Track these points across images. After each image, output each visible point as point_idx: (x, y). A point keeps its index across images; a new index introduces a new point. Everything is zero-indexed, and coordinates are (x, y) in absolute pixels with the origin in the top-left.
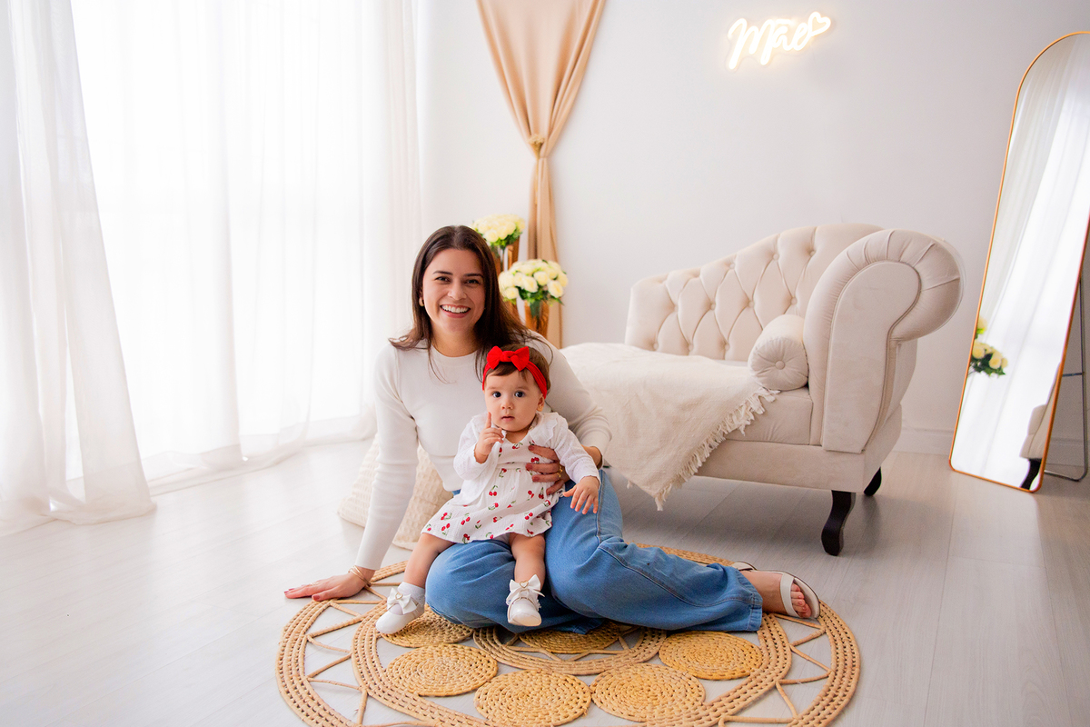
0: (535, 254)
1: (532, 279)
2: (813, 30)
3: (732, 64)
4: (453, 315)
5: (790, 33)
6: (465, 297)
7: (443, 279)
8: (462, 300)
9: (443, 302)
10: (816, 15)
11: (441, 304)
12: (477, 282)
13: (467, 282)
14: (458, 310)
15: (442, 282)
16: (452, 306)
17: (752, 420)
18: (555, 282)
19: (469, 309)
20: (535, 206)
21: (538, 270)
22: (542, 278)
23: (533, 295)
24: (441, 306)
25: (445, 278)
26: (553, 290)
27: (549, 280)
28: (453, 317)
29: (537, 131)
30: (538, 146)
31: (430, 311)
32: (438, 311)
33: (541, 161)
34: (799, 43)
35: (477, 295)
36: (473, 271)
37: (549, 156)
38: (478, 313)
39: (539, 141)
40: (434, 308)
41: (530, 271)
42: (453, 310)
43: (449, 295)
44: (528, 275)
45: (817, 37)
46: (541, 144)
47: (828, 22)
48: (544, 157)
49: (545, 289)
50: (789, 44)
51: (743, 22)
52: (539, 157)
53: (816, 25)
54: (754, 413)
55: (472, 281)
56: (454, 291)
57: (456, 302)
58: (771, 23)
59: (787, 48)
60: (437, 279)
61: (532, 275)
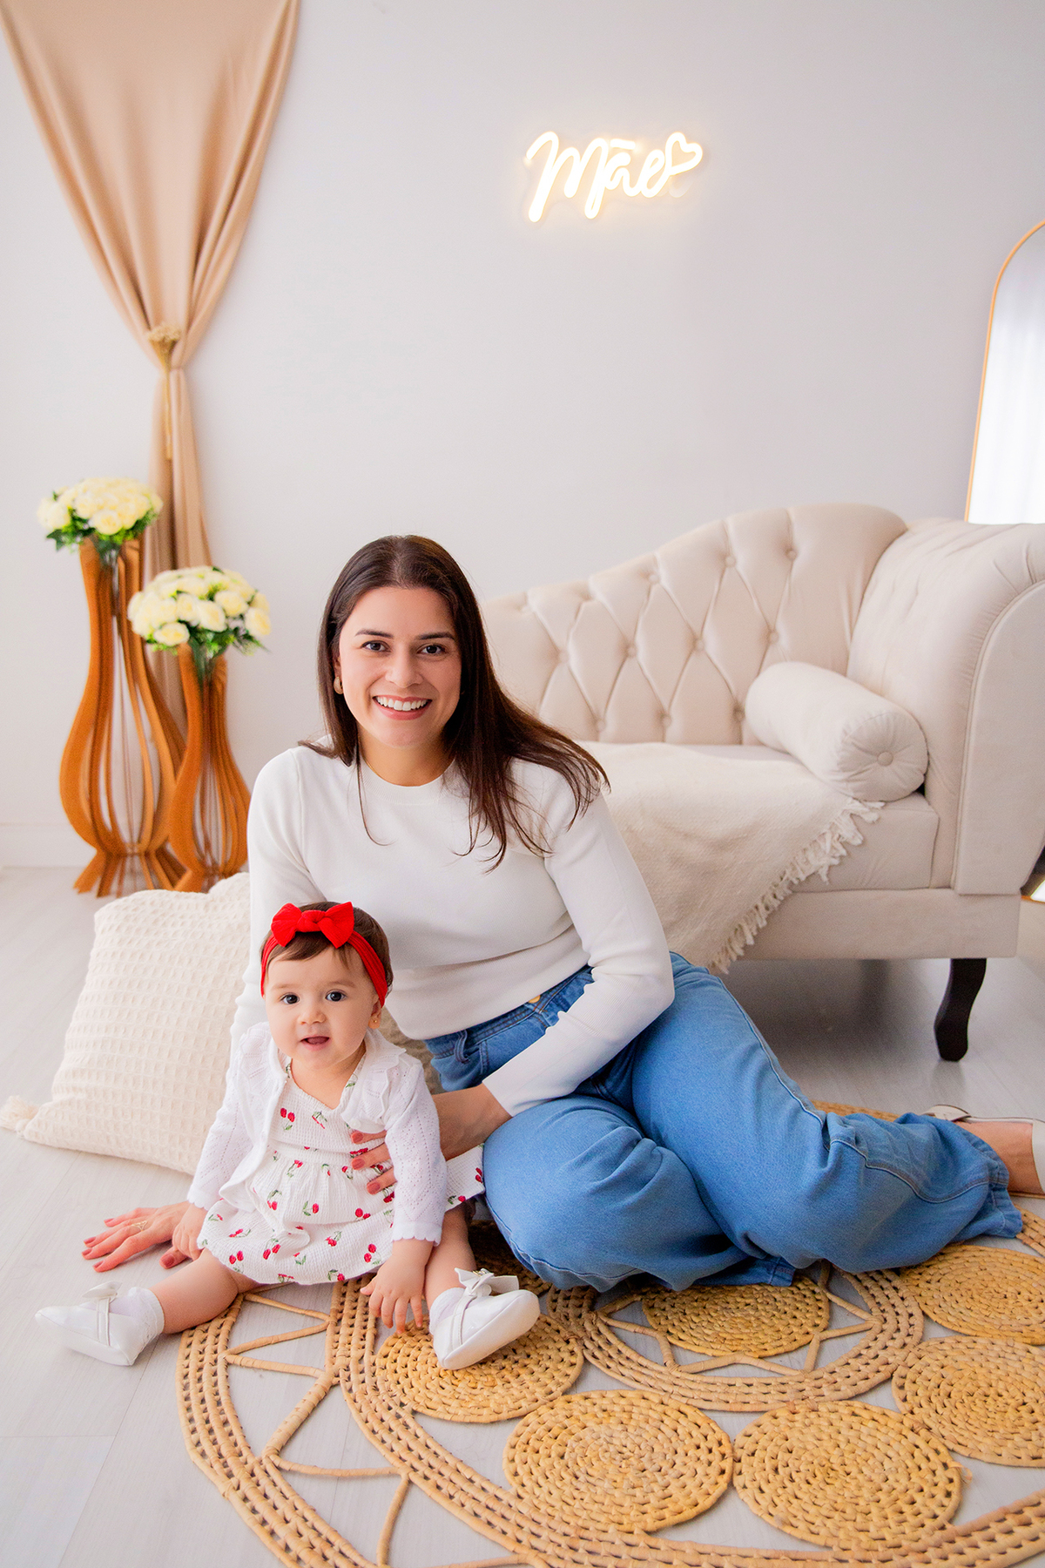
1: (211, 606)
2: (675, 163)
3: (535, 213)
4: (400, 715)
5: (635, 167)
6: (418, 680)
7: (376, 646)
8: (412, 686)
9: (376, 691)
10: (678, 137)
11: (374, 694)
12: (443, 650)
13: (424, 648)
14: (407, 706)
15: (373, 653)
16: (395, 698)
17: (841, 857)
18: (253, 609)
19: (429, 702)
20: (168, 464)
22: (230, 602)
23: (218, 636)
24: (375, 698)
25: (379, 645)
27: (243, 605)
28: (399, 718)
29: (162, 320)
30: (167, 347)
31: (355, 705)
32: (369, 704)
33: (173, 376)
34: (650, 185)
35: (444, 674)
36: (434, 630)
37: (185, 367)
38: (446, 707)
39: (169, 337)
40: (362, 701)
41: (206, 592)
42: (397, 705)
43: (388, 677)
44: (203, 598)
45: (679, 178)
46: (174, 343)
47: (697, 149)
48: (179, 367)
49: (237, 624)
50: (632, 184)
51: (551, 137)
52: (169, 368)
53: (679, 156)
54: (845, 844)
55: (432, 649)
56: (396, 670)
57: (401, 691)
58: (598, 142)
59: (631, 192)
60: (364, 645)
61: (211, 598)
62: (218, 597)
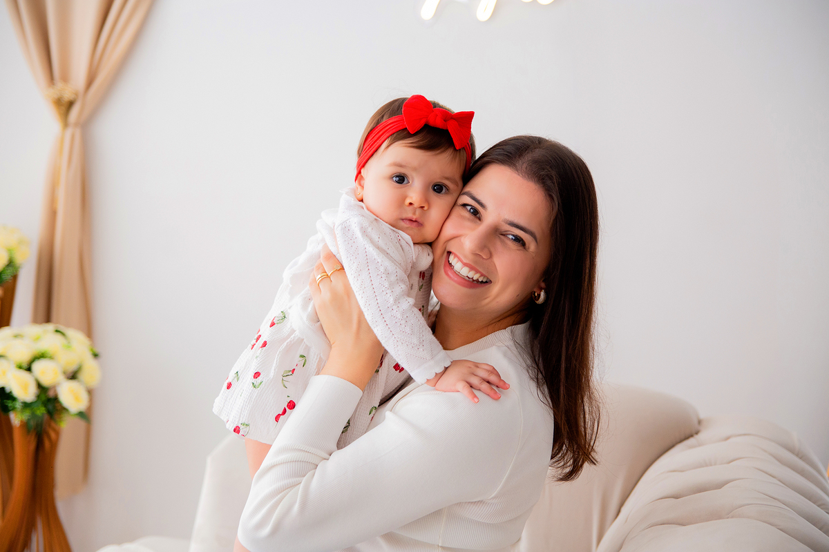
0: (45, 313)
1: (25, 374)
18: (73, 384)
20: (52, 214)
21: (41, 356)
22: (47, 373)
23: (26, 405)
26: (71, 397)
27: (61, 378)
29: (65, 78)
30: (65, 107)
33: (69, 132)
37: (85, 126)
39: (68, 96)
44: (20, 367)
46: (71, 104)
48: (76, 126)
49: (51, 394)
52: (66, 124)
61: (29, 369)
62: (36, 366)
